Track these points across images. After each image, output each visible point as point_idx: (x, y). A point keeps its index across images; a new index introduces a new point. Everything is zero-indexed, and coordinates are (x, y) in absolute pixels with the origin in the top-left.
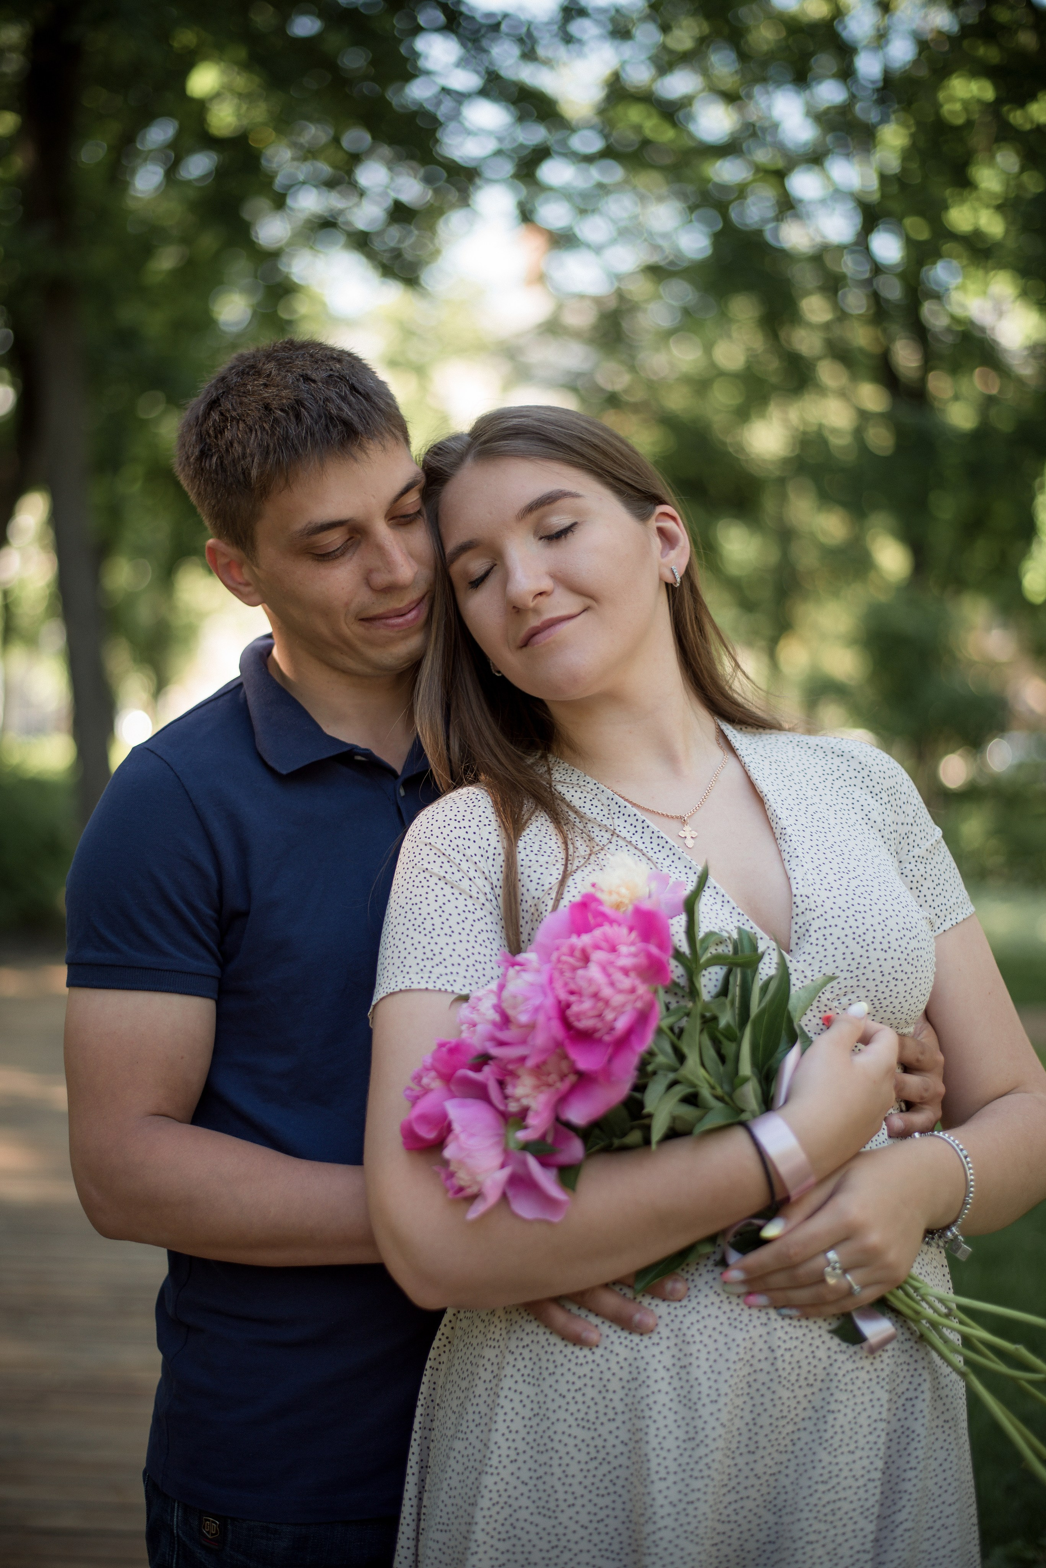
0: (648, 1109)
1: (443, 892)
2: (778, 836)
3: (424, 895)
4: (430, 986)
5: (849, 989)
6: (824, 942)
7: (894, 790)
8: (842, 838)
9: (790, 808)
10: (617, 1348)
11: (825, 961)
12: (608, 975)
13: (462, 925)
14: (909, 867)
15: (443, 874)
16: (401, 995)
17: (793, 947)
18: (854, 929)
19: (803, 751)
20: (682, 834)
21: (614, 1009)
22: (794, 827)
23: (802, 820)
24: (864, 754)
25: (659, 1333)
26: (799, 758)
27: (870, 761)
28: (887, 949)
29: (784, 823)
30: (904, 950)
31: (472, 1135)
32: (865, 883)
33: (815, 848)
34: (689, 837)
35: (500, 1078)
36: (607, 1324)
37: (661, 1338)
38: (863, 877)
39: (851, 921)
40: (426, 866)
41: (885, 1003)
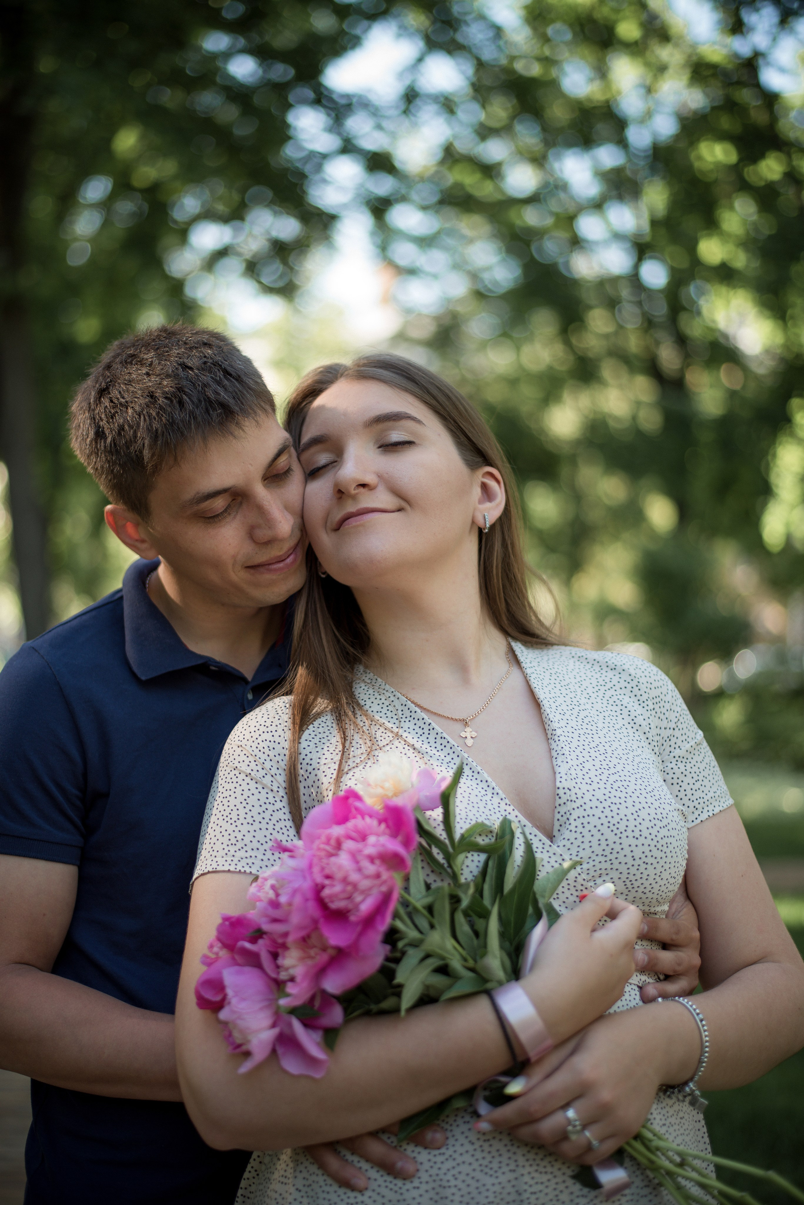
0: (399, 979)
1: (249, 787)
2: (549, 736)
3: (233, 790)
4: (232, 868)
5: (603, 871)
6: (582, 830)
7: (658, 700)
8: (608, 739)
9: (562, 713)
10: (384, 1191)
11: (582, 846)
12: (357, 862)
13: (262, 815)
14: (670, 766)
15: (249, 771)
16: (209, 876)
17: (555, 833)
18: (610, 819)
19: (582, 666)
20: (463, 734)
21: (363, 892)
22: (565, 729)
23: (573, 723)
24: (634, 667)
25: (419, 1178)
26: (578, 671)
27: (639, 673)
28: (639, 837)
29: (555, 725)
30: (654, 837)
31: (243, 1000)
32: (623, 778)
33: (580, 749)
34: (469, 737)
35: (271, 949)
36: (375, 1169)
37: (421, 1183)
38: (621, 773)
39: (607, 812)
40: (237, 764)
41: (636, 884)
